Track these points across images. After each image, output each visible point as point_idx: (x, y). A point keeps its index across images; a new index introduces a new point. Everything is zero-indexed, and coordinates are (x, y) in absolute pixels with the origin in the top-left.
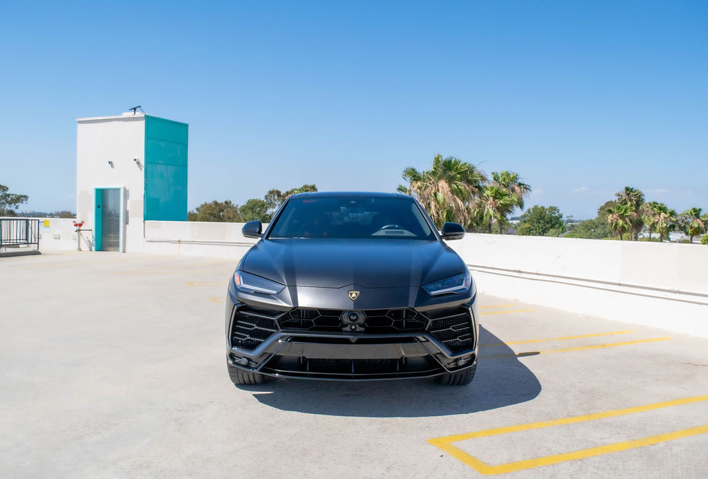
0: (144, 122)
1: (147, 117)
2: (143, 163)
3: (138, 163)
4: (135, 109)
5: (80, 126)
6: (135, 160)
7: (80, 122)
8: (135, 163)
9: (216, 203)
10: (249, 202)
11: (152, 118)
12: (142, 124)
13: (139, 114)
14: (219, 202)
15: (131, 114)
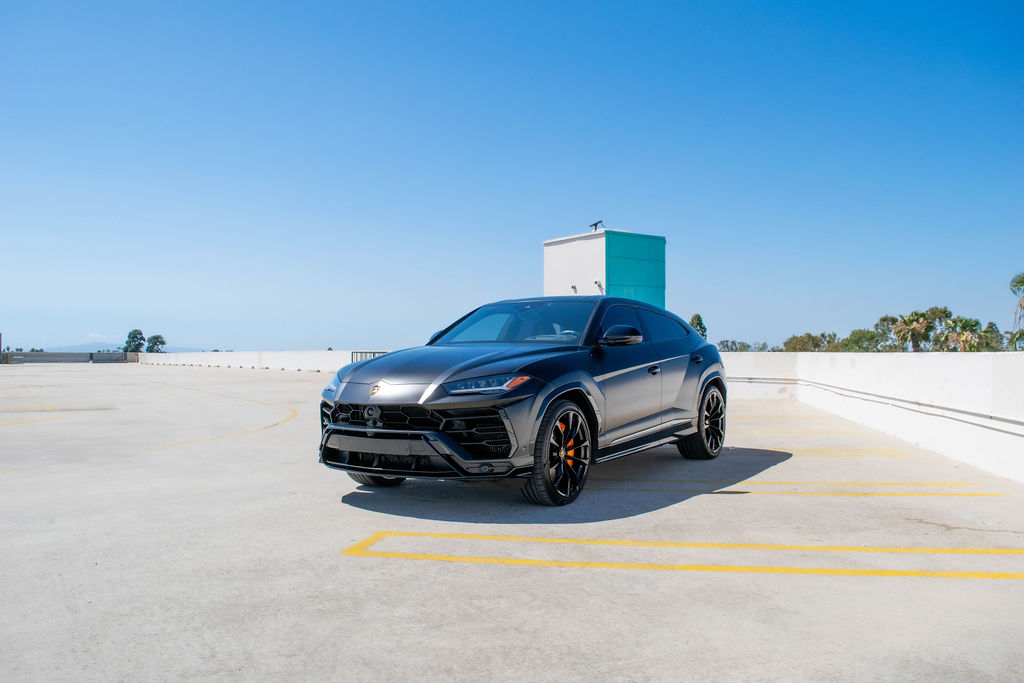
0: (604, 239)
1: (608, 234)
2: (604, 285)
3: (600, 286)
4: (596, 225)
5: (546, 249)
6: (596, 282)
7: (547, 245)
8: (596, 286)
9: (809, 336)
10: (854, 334)
11: (613, 233)
12: (603, 241)
13: (601, 230)
14: (813, 335)
15: (593, 232)
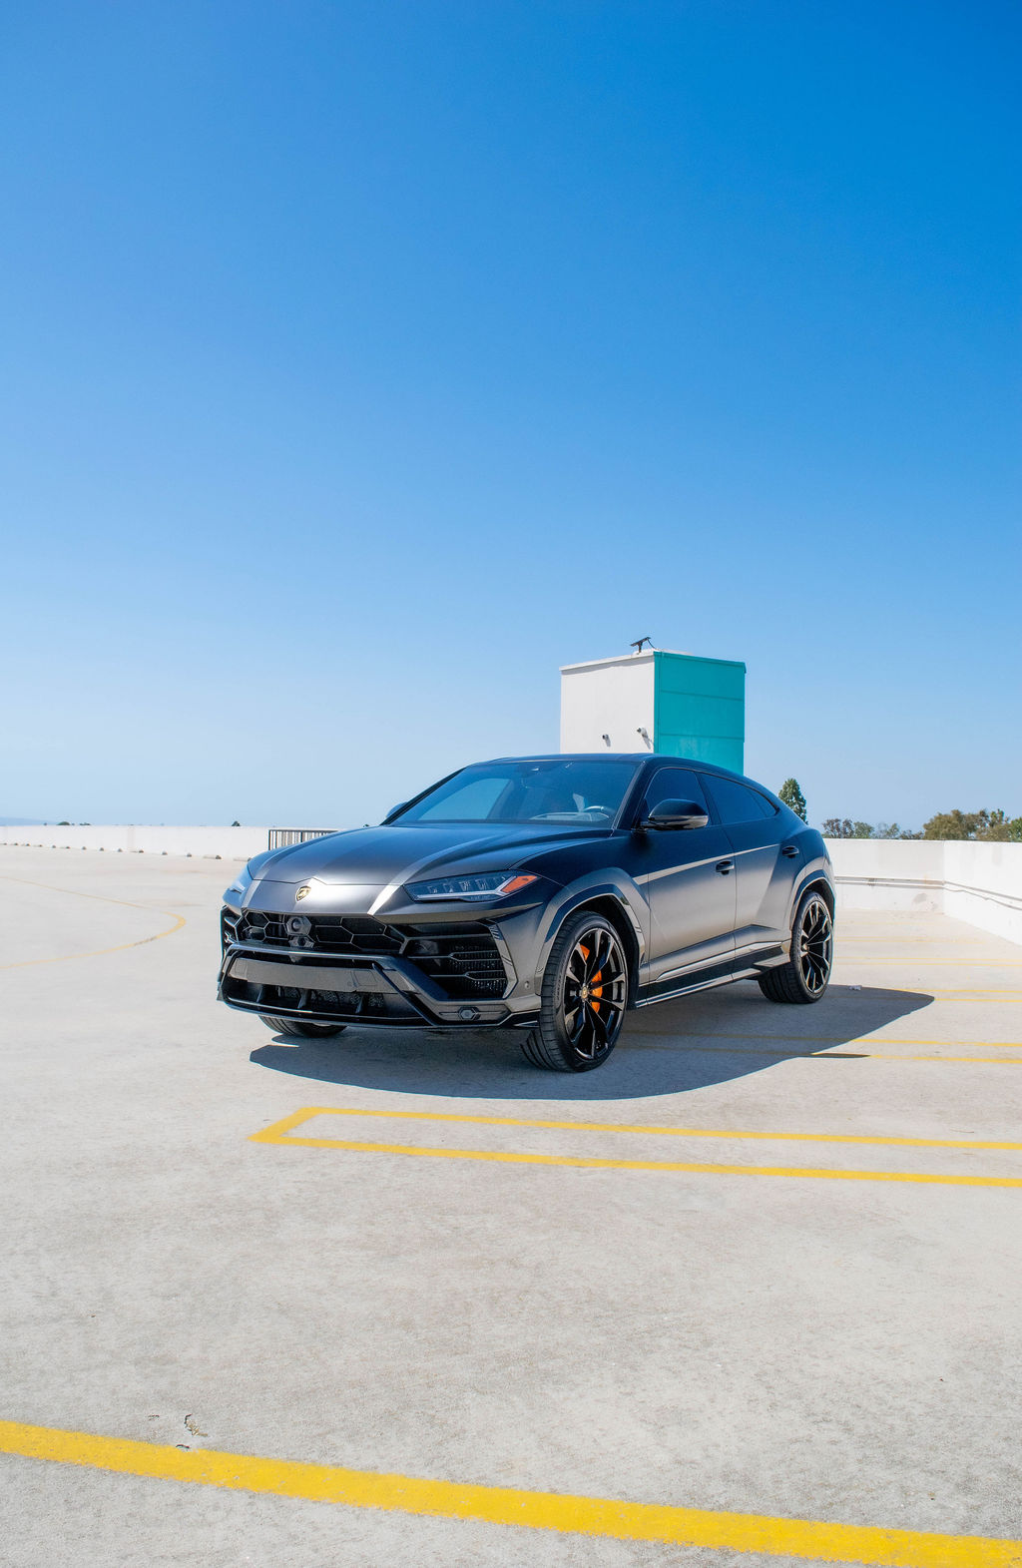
1: (659, 658)
2: (651, 736)
3: (645, 736)
4: (640, 643)
5: (564, 678)
6: (639, 731)
7: (564, 672)
8: (639, 738)
11: (667, 656)
12: (651, 666)
13: (647, 651)
15: (635, 654)
